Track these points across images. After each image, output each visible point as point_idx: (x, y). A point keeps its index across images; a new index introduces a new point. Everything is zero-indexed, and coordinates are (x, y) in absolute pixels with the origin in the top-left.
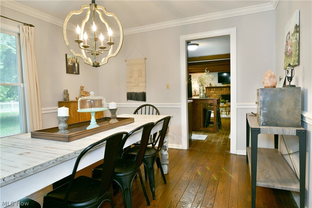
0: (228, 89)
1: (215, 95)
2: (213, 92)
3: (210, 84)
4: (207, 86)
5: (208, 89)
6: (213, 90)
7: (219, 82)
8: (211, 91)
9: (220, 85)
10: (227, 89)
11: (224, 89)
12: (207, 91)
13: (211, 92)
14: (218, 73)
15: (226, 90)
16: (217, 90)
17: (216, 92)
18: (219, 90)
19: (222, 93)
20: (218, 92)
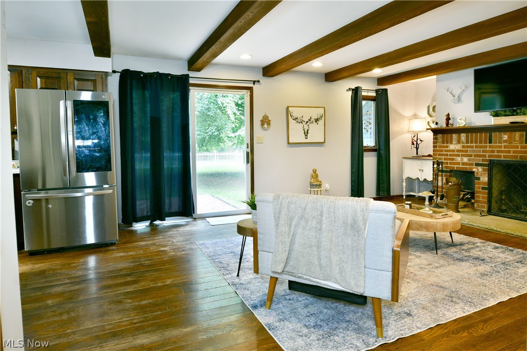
0: (521, 136)
1: (465, 160)
2: (458, 147)
3: (448, 115)
4: (436, 126)
5: (440, 136)
6: (459, 142)
7: (478, 108)
8: (451, 143)
9: (485, 119)
10: (517, 135)
11: (501, 138)
12: (438, 145)
13: (452, 147)
14: (476, 72)
15: (510, 141)
16: (472, 142)
17: (468, 147)
18: (481, 142)
19: (493, 151)
20: (476, 147)
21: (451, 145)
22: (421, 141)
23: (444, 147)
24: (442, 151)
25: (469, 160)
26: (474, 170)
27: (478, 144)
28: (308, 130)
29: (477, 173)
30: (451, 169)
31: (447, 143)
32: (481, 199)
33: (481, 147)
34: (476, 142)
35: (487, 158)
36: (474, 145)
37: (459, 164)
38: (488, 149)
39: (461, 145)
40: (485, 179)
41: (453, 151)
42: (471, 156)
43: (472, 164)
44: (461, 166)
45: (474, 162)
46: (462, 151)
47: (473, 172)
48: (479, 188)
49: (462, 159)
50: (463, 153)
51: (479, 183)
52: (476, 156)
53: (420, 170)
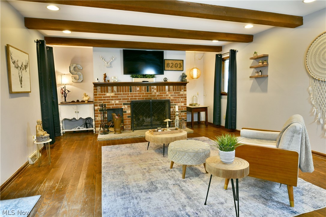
0: (145, 88)
1: (117, 102)
2: (112, 94)
3: (105, 74)
4: (97, 81)
5: (99, 88)
6: (112, 91)
8: (107, 92)
9: (128, 79)
10: (143, 88)
11: (136, 89)
12: (98, 93)
13: (108, 94)
15: (140, 90)
16: (120, 91)
17: (118, 94)
18: (126, 91)
19: (132, 96)
20: (123, 94)
21: (107, 94)
22: (68, 91)
23: (102, 95)
24: (101, 97)
25: (120, 102)
26: (123, 107)
27: (124, 93)
28: (22, 78)
29: (125, 109)
30: (108, 108)
31: (104, 92)
32: (127, 123)
33: (126, 94)
34: (123, 92)
35: (130, 100)
36: (122, 93)
37: (113, 105)
38: (130, 95)
39: (114, 93)
40: (129, 111)
41: (109, 97)
42: (120, 99)
43: (121, 104)
44: (115, 106)
45: (123, 103)
46: (115, 97)
47: (122, 109)
48: (126, 117)
49: (115, 102)
50: (115, 98)
51: (126, 115)
52: (123, 99)
53: (76, 112)
